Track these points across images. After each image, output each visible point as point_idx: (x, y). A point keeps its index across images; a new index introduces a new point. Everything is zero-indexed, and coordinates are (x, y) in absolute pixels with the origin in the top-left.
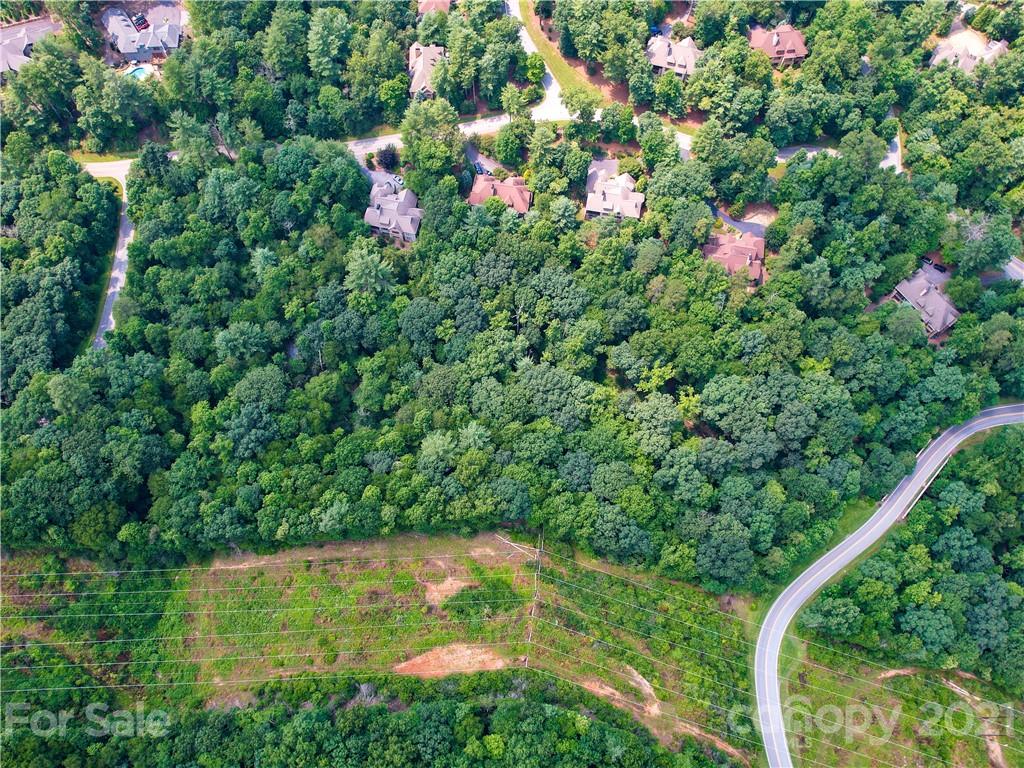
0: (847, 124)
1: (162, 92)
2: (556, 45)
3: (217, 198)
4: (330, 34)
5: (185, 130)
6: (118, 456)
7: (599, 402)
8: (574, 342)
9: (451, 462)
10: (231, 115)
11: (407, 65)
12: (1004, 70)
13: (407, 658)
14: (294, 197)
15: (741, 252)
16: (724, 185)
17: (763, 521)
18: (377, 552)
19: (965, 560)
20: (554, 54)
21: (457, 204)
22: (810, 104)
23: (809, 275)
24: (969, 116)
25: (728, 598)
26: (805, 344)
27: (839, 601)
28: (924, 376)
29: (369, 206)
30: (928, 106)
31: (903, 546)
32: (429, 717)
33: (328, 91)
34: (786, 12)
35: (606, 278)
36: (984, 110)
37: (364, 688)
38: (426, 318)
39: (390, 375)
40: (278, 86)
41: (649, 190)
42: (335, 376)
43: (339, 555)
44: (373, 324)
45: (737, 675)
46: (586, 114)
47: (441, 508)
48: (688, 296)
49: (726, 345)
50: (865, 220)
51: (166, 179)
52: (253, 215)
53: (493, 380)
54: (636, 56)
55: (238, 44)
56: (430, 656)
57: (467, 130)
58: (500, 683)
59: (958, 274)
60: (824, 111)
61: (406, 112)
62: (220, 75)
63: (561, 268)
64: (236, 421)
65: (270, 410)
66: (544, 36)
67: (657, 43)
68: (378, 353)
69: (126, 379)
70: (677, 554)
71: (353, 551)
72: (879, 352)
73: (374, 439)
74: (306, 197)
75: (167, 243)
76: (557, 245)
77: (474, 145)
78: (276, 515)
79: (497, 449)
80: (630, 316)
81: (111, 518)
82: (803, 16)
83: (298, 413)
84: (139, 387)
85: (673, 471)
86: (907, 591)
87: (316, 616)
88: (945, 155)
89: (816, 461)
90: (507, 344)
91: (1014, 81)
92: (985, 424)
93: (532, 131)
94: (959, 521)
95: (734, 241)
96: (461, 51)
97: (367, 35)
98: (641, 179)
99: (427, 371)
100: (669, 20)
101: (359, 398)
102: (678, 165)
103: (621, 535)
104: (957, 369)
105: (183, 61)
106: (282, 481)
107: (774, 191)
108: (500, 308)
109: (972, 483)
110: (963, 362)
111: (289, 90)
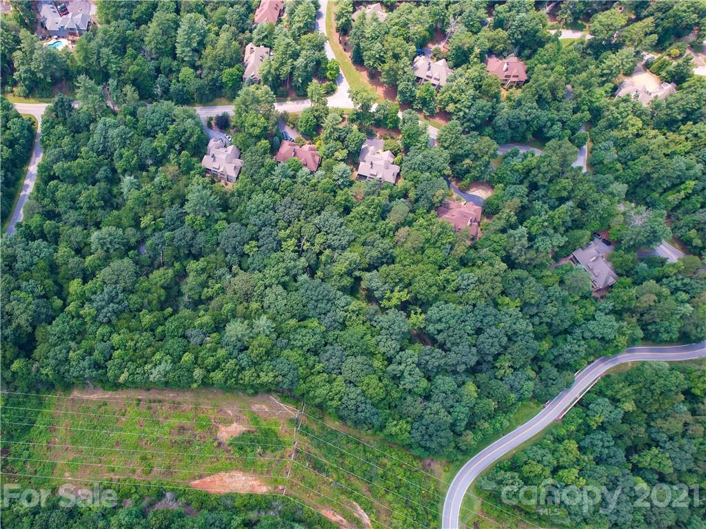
0: (551, 133)
1: (73, 60)
2: (349, 54)
3: (102, 137)
4: (193, 32)
5: (86, 89)
6: (18, 312)
7: (353, 311)
8: (340, 267)
9: (245, 343)
10: (119, 81)
11: (243, 59)
12: (672, 106)
13: (201, 477)
14: (155, 144)
15: (465, 216)
16: (457, 167)
17: (462, 412)
18: (186, 399)
19: (604, 456)
20: (346, 60)
21: (268, 160)
22: (526, 116)
23: (512, 238)
24: (642, 135)
25: (429, 461)
26: (503, 286)
27: (509, 474)
28: (588, 320)
29: (206, 154)
30: (612, 125)
31: (559, 440)
32: (213, 523)
33: (186, 71)
34: (515, 47)
35: (367, 224)
36: (653, 133)
37: (168, 495)
38: (238, 239)
39: (209, 274)
40: (152, 64)
41: (403, 164)
42: (170, 271)
43: (160, 397)
44: (201, 238)
45: (430, 517)
46: (366, 107)
47: (235, 375)
48: (424, 243)
49: (447, 281)
50: (557, 203)
51: (69, 120)
52: (126, 153)
53: (280, 287)
54: (406, 69)
55: (129, 32)
56: (216, 477)
57: (280, 108)
58: (264, 504)
59: (620, 248)
60: (535, 122)
61: (239, 92)
62: (114, 53)
63: (336, 213)
64: (100, 296)
65: (124, 291)
66: (341, 47)
67: (421, 61)
68: (202, 259)
69: (28, 258)
70: (398, 427)
71: (170, 395)
72: (557, 299)
73: (193, 319)
74: (164, 144)
75: (66, 165)
76: (335, 196)
77: (284, 119)
78: (121, 365)
79: (278, 337)
80: (381, 253)
81: (8, 354)
82: (527, 52)
83: (143, 294)
84: (36, 264)
85: (401, 367)
86: (560, 473)
87: (140, 439)
88: (620, 161)
89: (502, 371)
90: (293, 263)
91: (679, 114)
92: (627, 359)
93: (327, 114)
94: (602, 427)
95: (460, 207)
96: (283, 54)
97: (217, 34)
98: (399, 157)
99: (234, 276)
100: (430, 45)
101: (185, 289)
102: (427, 150)
103: (360, 409)
104: (612, 317)
105: (89, 41)
106: (127, 342)
107: (492, 174)
108: (290, 237)
109: (615, 401)
110: (618, 313)
111: (159, 67)
